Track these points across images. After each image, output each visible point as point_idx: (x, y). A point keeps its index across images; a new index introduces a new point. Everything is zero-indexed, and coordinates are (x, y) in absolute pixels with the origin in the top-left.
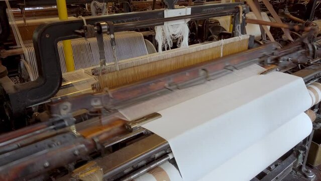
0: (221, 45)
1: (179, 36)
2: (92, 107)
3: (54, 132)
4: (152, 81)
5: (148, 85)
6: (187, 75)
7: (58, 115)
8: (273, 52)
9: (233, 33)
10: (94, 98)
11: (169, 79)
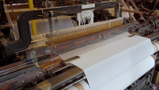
0: (110, 23)
1: (89, 18)
2: (46, 53)
3: (27, 66)
4: (76, 41)
5: (74, 42)
6: (93, 37)
7: (29, 57)
8: (136, 26)
9: (115, 16)
10: (47, 49)
11: (84, 39)
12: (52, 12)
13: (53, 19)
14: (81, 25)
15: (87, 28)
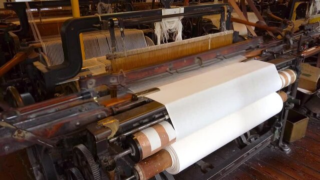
0: (209, 39)
1: (174, 30)
2: (111, 83)
3: (82, 101)
4: (157, 66)
5: (153, 69)
6: (185, 62)
7: (85, 89)
8: (258, 45)
9: (220, 29)
10: (112, 78)
11: (170, 65)
12: (115, 20)
13: (117, 33)
14: (162, 43)
15: (171, 47)
